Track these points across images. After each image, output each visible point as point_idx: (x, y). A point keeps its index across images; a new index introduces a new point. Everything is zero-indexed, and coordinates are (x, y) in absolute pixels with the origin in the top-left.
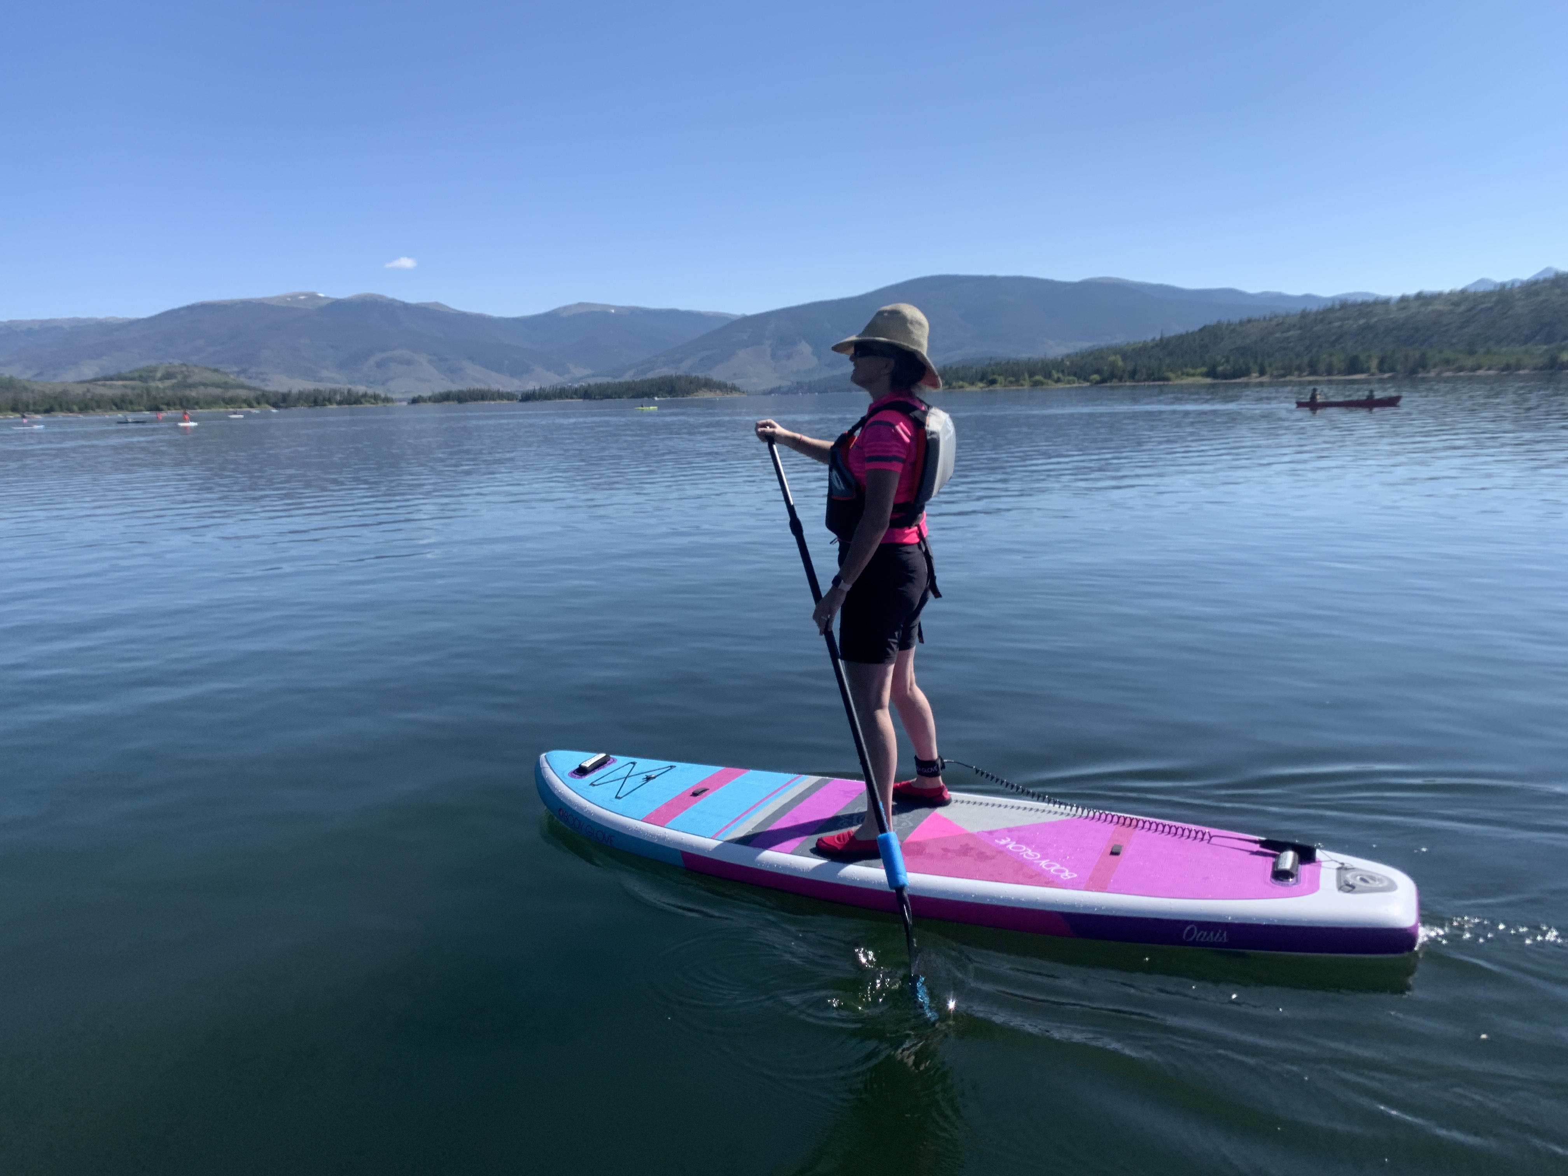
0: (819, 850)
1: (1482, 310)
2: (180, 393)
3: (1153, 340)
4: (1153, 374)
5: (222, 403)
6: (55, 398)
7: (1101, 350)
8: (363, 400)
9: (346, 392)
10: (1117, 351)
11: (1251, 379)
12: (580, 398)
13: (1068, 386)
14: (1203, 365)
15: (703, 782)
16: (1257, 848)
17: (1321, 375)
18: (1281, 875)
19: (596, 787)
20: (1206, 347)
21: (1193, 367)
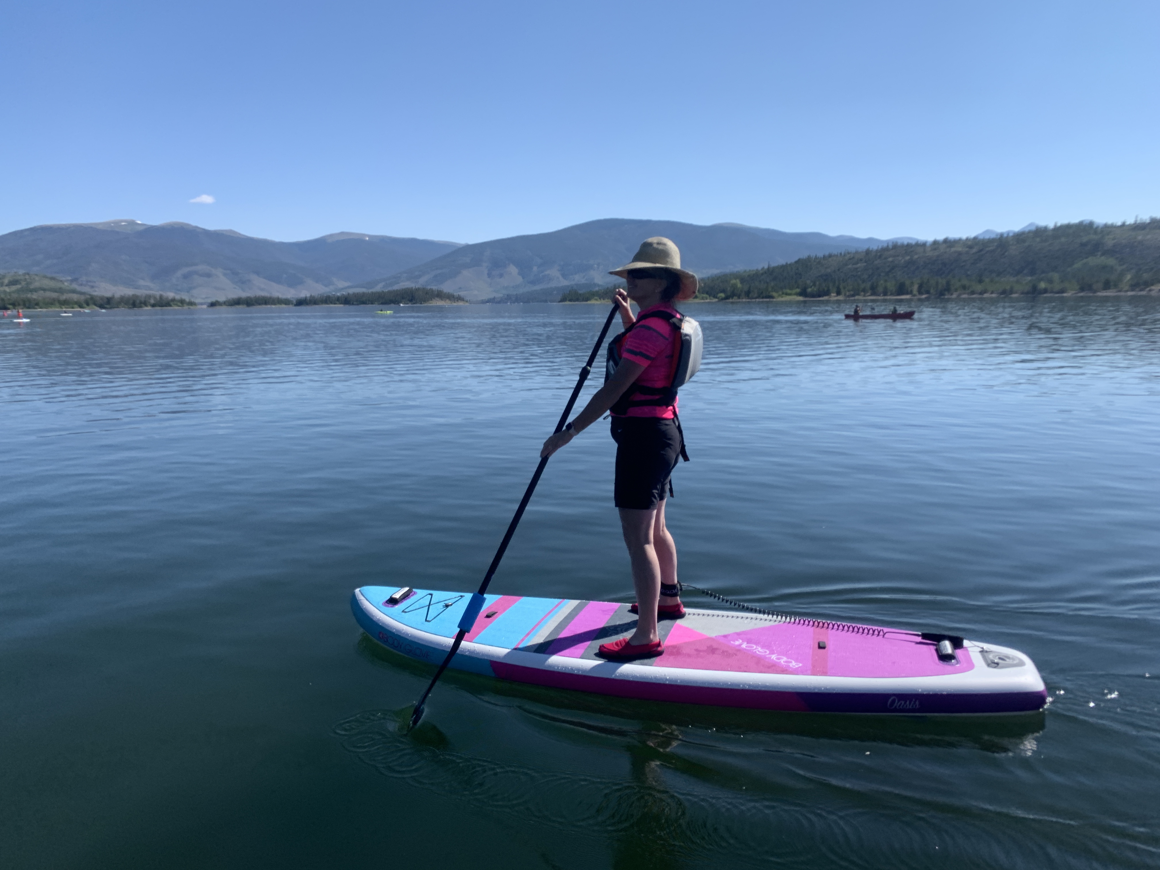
1: (988, 251)
2: (23, 296)
3: (763, 268)
4: (762, 293)
5: (57, 305)
7: (724, 275)
8: (172, 303)
9: (158, 297)
10: (737, 276)
11: (830, 297)
12: (341, 304)
13: (702, 301)
14: (798, 287)
17: (879, 295)
18: (946, 658)
19: (407, 613)
20: (800, 274)
21: (791, 289)
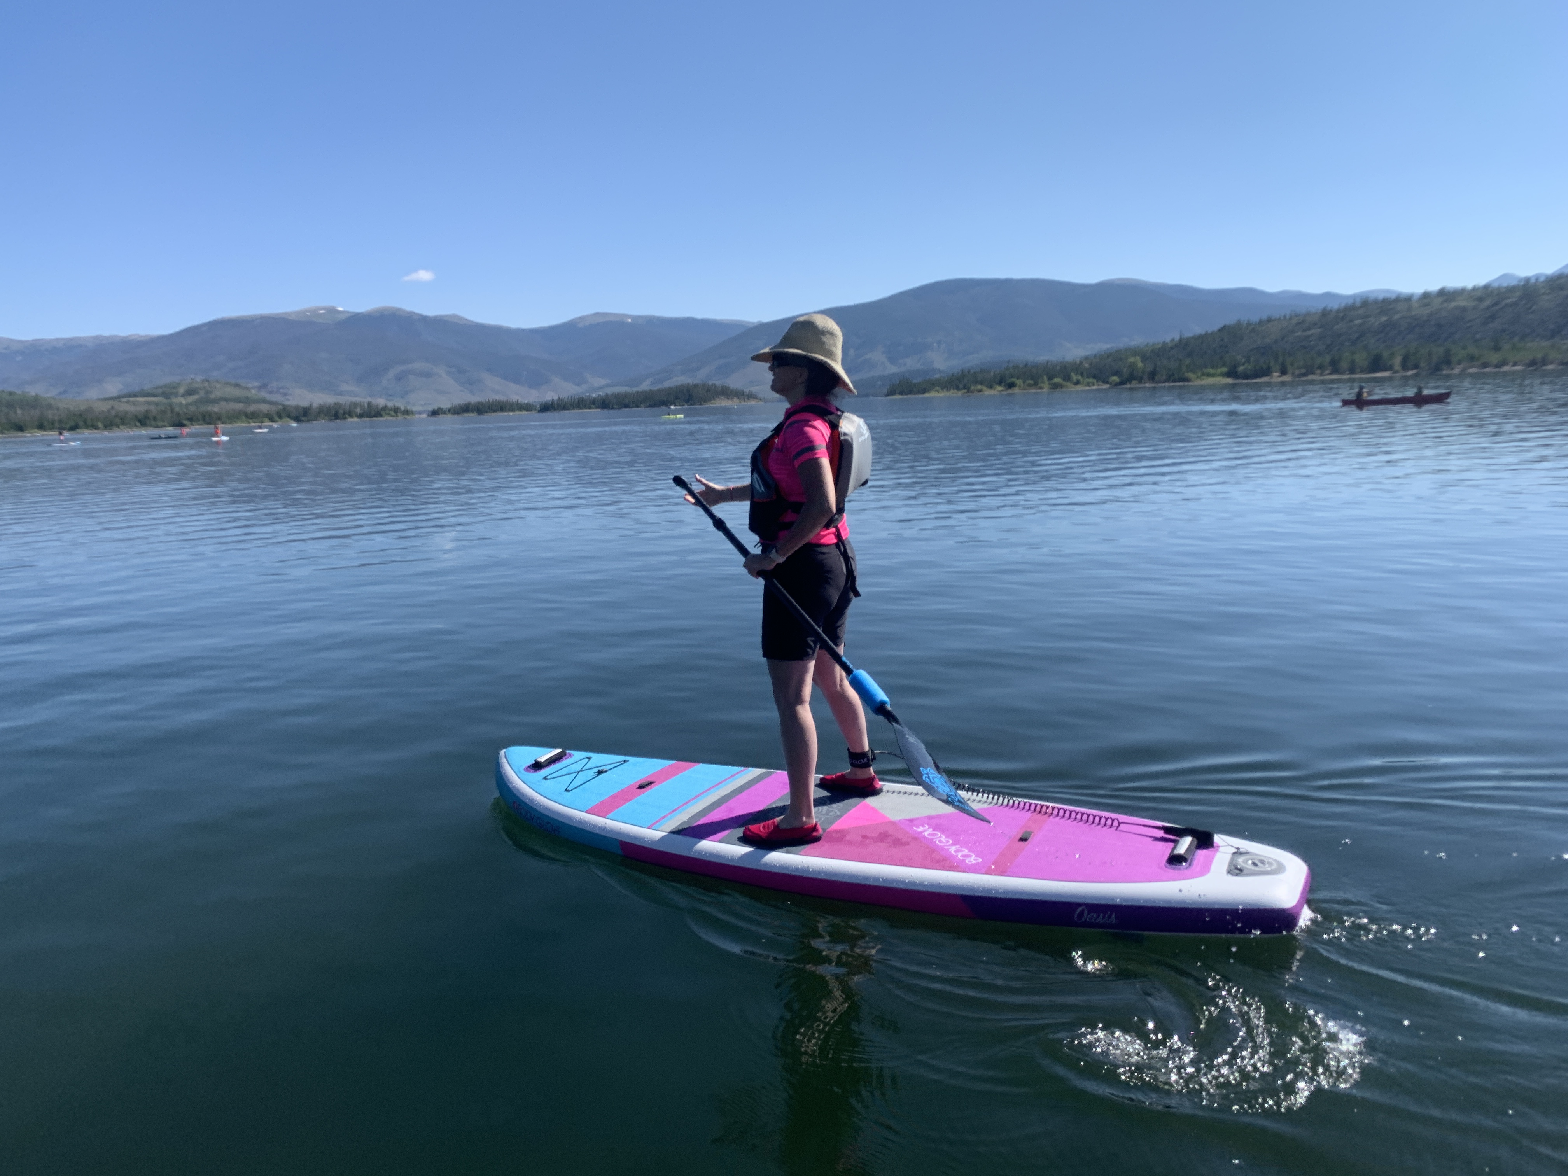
0: (745, 840)
1: (1506, 305)
2: (203, 408)
3: (1173, 340)
4: (1173, 375)
5: (244, 418)
6: (81, 415)
7: (1119, 351)
8: (383, 413)
9: (366, 405)
10: (1135, 352)
11: (1271, 378)
12: (598, 407)
13: (1087, 388)
14: (1224, 365)
15: (651, 775)
16: (1161, 834)
17: (1343, 373)
18: (1175, 860)
19: (548, 781)
20: (1226, 347)
21: (1213, 367)
